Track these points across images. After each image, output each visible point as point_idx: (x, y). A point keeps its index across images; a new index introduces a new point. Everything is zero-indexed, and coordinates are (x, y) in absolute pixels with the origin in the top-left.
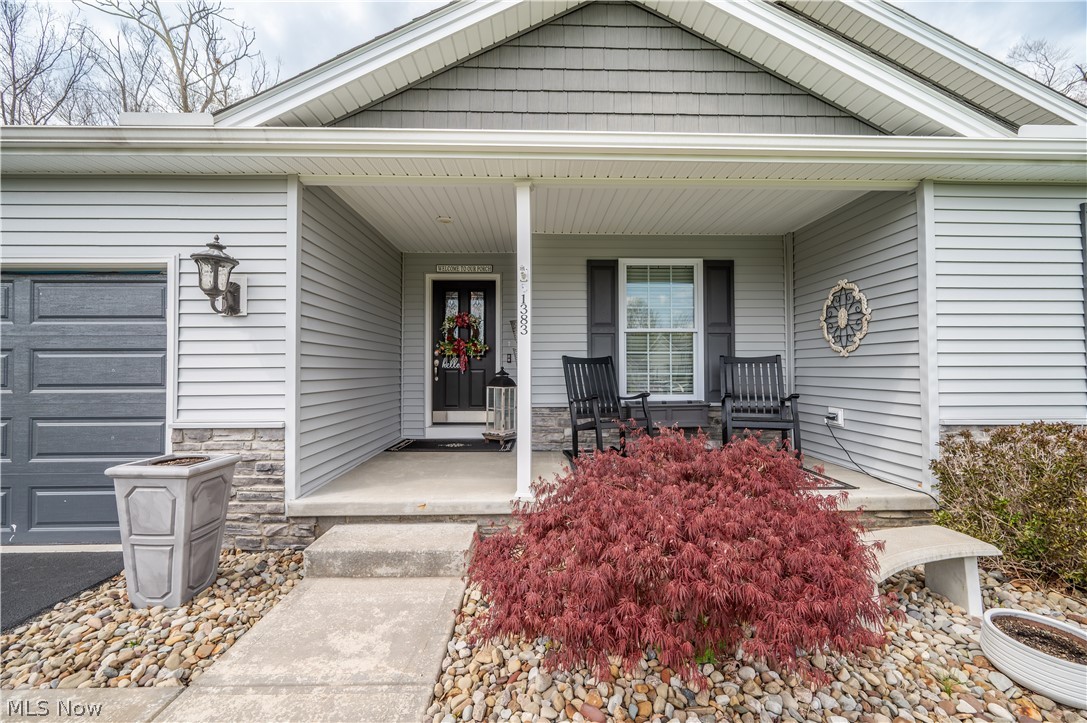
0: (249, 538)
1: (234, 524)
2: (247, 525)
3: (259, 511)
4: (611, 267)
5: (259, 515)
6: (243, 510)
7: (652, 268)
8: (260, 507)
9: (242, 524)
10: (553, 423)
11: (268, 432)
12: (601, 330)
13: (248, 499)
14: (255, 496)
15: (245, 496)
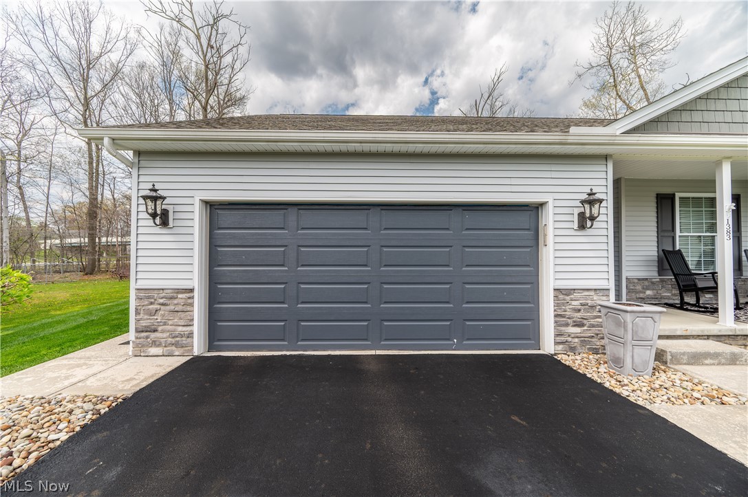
0: (594, 347)
1: (586, 339)
2: (593, 340)
3: (598, 332)
4: (672, 198)
5: (597, 334)
6: (590, 332)
7: (693, 198)
8: (599, 330)
9: (589, 339)
10: (639, 288)
11: (602, 291)
12: (666, 234)
13: (593, 326)
14: (597, 325)
15: (593, 324)
